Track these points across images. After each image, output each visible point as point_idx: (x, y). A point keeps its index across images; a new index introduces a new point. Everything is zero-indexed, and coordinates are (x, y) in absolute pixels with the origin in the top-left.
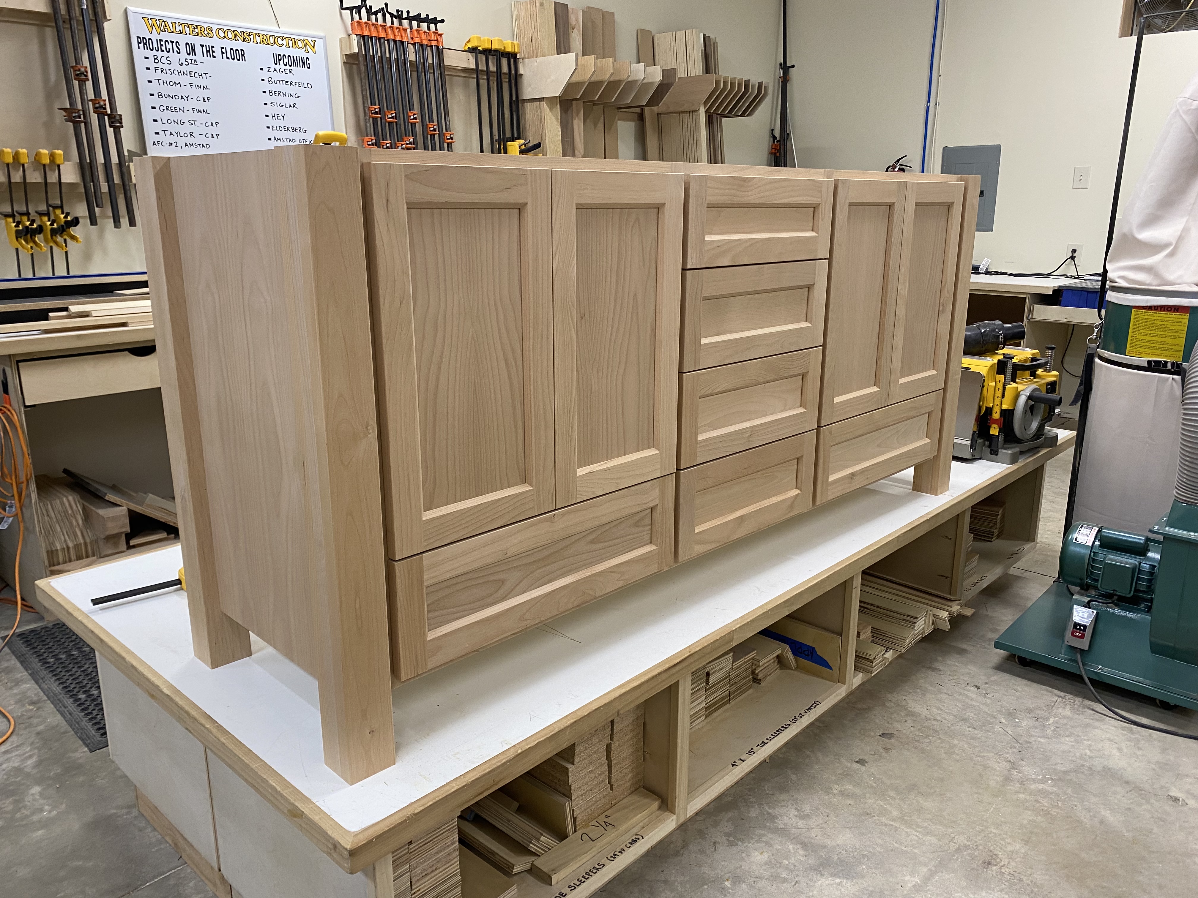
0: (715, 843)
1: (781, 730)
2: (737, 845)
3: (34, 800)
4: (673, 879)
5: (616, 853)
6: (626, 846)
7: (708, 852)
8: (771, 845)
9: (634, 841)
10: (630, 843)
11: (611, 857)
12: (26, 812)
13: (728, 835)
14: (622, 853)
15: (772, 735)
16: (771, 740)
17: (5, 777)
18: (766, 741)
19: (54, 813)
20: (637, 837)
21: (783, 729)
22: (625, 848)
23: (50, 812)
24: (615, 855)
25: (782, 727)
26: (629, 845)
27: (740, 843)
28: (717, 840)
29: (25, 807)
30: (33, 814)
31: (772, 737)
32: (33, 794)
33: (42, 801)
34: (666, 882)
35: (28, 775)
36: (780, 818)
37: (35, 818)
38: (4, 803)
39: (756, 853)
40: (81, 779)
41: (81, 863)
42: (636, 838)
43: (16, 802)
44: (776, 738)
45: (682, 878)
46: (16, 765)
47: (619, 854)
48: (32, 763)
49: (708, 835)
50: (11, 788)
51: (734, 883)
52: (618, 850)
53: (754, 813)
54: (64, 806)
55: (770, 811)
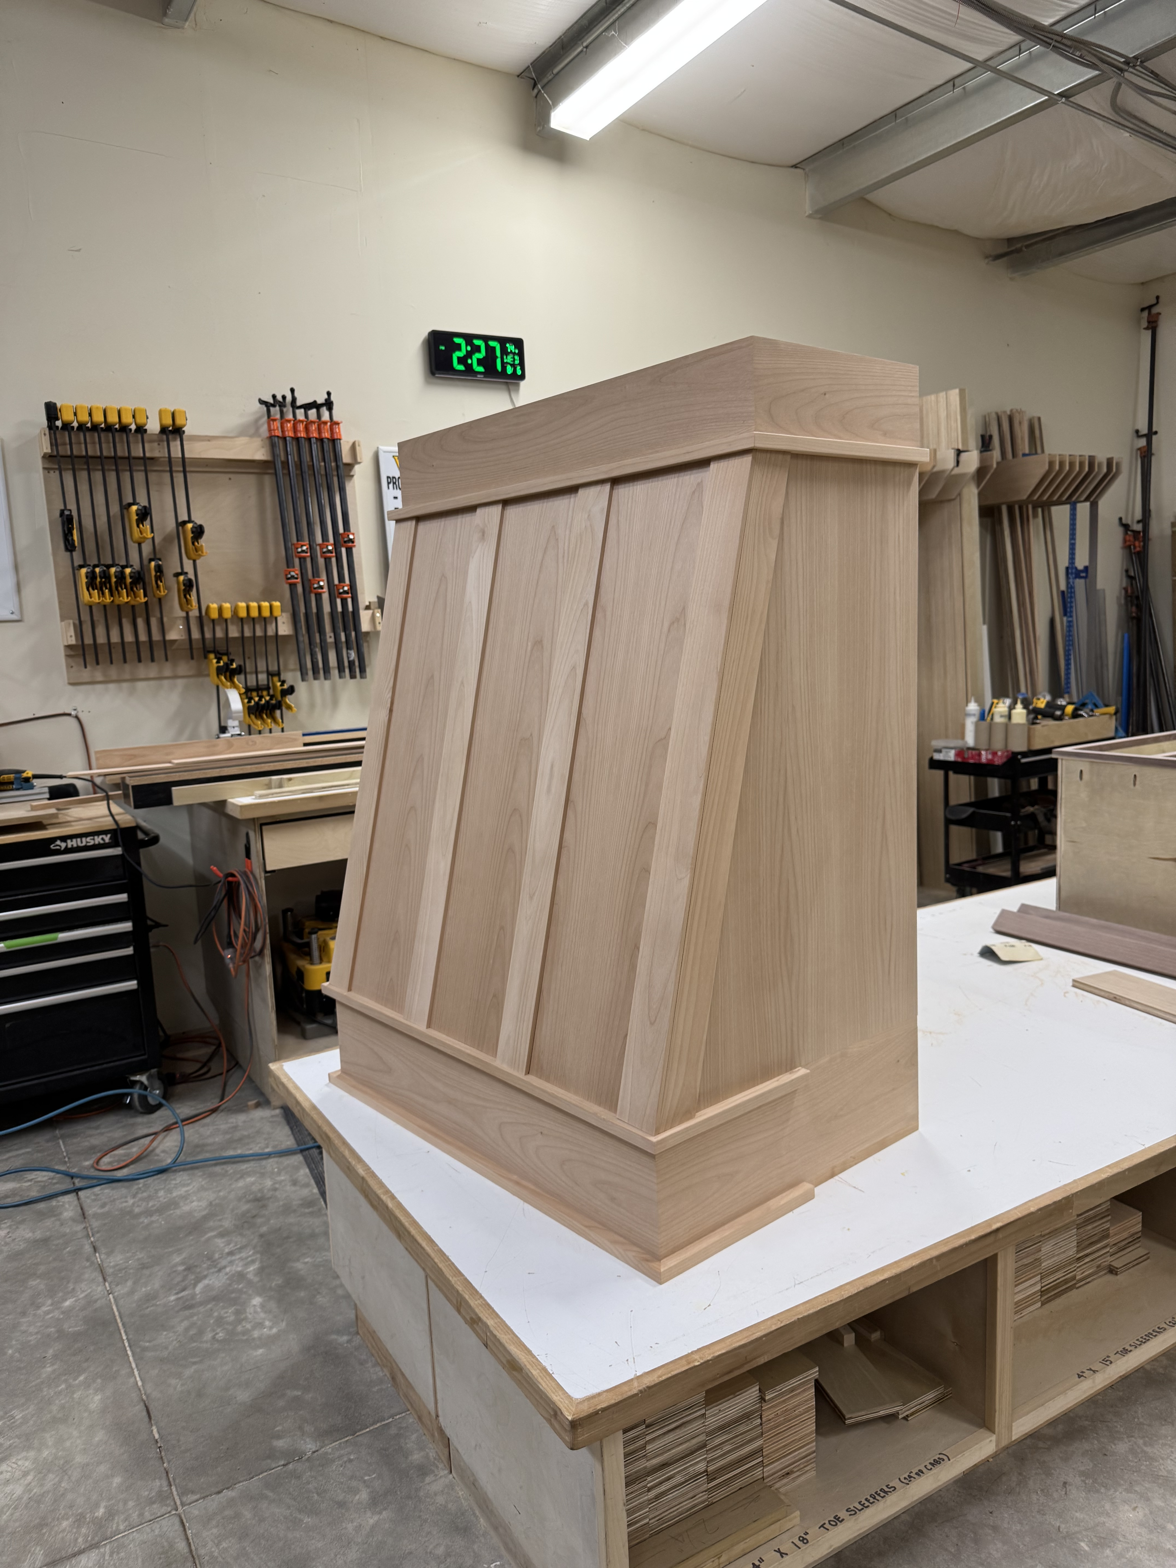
0: (1065, 1483)
1: (1152, 1334)
2: (1098, 1491)
3: (255, 1312)
4: (1006, 1526)
5: (911, 1475)
6: (925, 1466)
7: (1055, 1495)
8: (1148, 1499)
9: (936, 1463)
10: (930, 1463)
11: (905, 1478)
12: (249, 1326)
13: (1084, 1474)
14: (919, 1475)
15: (1138, 1340)
16: (1136, 1347)
17: (228, 1282)
18: (1130, 1348)
19: (275, 1330)
20: (941, 1456)
21: (1154, 1334)
22: (924, 1470)
23: (271, 1328)
24: (910, 1477)
25: (1153, 1331)
26: (929, 1467)
27: (1103, 1490)
28: (1070, 1480)
29: (246, 1319)
30: (254, 1328)
31: (1139, 1343)
32: (255, 1306)
33: (262, 1315)
34: (995, 1528)
35: (250, 1283)
36: (1161, 1461)
37: (256, 1334)
38: (227, 1313)
39: (1127, 1507)
40: (302, 1294)
41: (300, 1393)
42: (939, 1458)
43: (237, 1313)
44: (1144, 1346)
45: (1018, 1527)
46: (239, 1269)
47: (916, 1476)
48: (254, 1270)
49: (1055, 1470)
50: (233, 1295)
51: (1095, 1546)
52: (915, 1470)
53: (1121, 1447)
54: (284, 1324)
55: (1145, 1448)
